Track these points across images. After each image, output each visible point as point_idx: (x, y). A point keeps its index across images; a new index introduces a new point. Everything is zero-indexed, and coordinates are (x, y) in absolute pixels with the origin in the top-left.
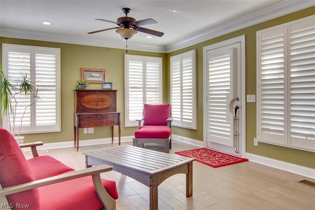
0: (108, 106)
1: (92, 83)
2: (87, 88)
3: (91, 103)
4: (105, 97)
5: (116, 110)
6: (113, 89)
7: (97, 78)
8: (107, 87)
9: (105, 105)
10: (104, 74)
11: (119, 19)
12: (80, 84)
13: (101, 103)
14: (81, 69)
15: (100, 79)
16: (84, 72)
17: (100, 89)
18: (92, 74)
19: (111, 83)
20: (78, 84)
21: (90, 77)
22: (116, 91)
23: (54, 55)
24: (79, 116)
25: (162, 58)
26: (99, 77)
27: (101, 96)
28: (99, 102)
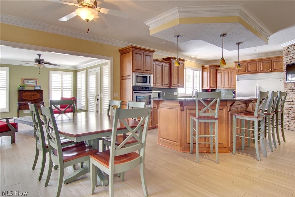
0: (38, 98)
1: (29, 86)
2: (25, 89)
3: (27, 97)
4: (36, 93)
5: (43, 101)
6: (41, 89)
7: (32, 83)
8: (38, 88)
9: (36, 98)
10: (37, 81)
11: (35, 59)
12: (21, 87)
13: (33, 97)
14: (22, 78)
15: (34, 84)
16: (24, 80)
17: (33, 89)
18: (29, 81)
19: (40, 86)
20: (20, 87)
21: (27, 83)
22: (43, 90)
23: (5, 71)
24: (19, 104)
25: (73, 73)
26: (33, 83)
27: (33, 93)
28: (32, 96)
